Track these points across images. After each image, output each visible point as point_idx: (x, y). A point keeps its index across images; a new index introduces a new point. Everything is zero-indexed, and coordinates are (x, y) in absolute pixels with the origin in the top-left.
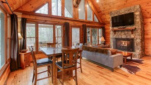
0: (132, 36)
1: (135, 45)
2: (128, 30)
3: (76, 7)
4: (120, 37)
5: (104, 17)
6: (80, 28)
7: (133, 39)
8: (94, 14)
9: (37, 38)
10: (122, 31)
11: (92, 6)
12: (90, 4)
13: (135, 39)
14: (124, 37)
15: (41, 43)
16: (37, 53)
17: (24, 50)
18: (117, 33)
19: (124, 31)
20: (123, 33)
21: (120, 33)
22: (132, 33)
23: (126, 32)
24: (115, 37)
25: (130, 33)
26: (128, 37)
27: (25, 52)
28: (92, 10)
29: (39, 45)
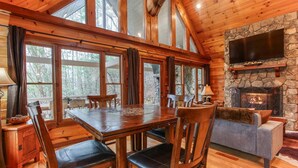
0: (278, 83)
1: (285, 101)
2: (266, 70)
3: (152, 15)
4: (248, 84)
5: (209, 42)
6: (162, 65)
7: (278, 89)
8: (190, 35)
9: (57, 85)
10: (253, 72)
11: (185, 17)
12: (182, 12)
13: (285, 87)
14: (256, 84)
15: (69, 100)
16: (58, 126)
17: (20, 118)
18: (240, 76)
19: (257, 71)
20: (255, 77)
21: (247, 75)
22: (278, 76)
23: (263, 74)
24: (235, 85)
25: (273, 75)
26: (268, 84)
27: (24, 122)
28: (186, 26)
29: (64, 104)
